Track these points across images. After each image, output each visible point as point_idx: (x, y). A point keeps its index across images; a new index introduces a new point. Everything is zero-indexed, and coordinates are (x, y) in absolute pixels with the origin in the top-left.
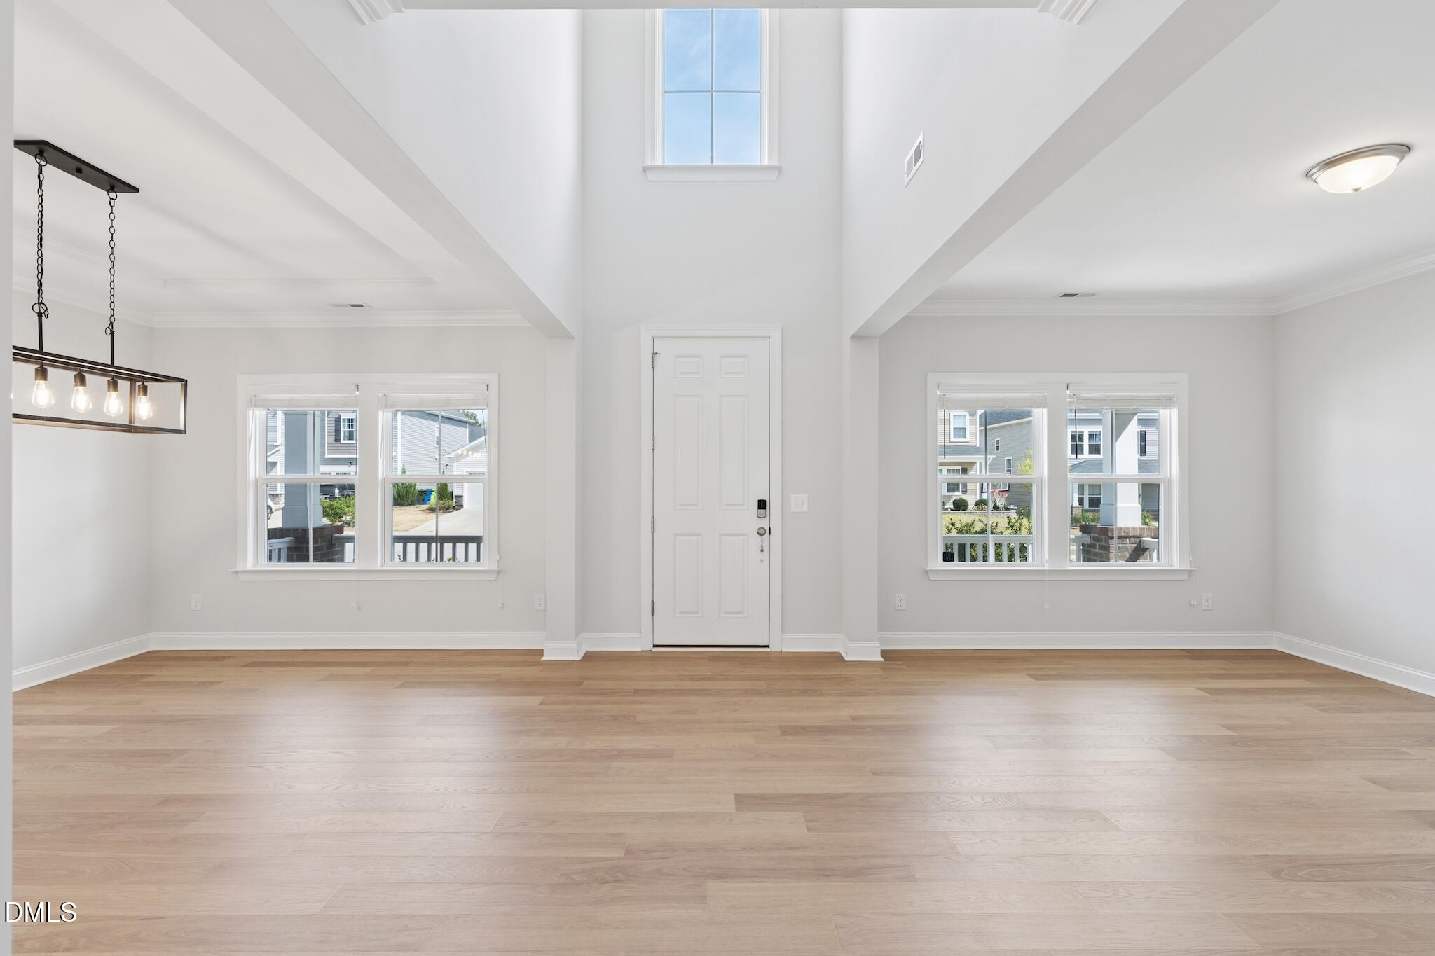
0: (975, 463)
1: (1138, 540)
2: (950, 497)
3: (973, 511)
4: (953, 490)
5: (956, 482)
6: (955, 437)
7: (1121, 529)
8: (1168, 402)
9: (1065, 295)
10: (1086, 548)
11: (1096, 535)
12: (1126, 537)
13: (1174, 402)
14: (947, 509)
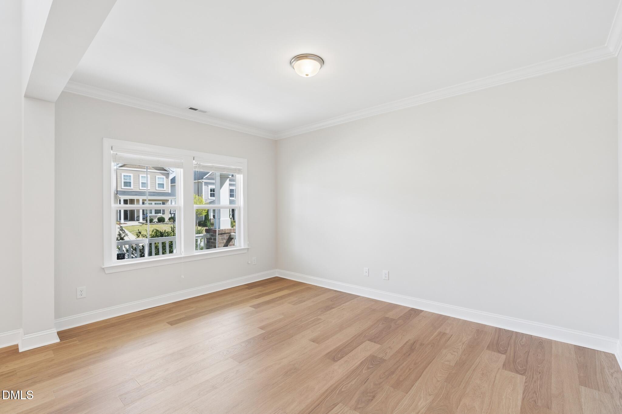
0: (169, 200)
1: (229, 235)
2: (156, 216)
3: (168, 222)
4: (158, 213)
5: (159, 209)
6: (158, 188)
7: (222, 230)
8: (239, 171)
9: (191, 108)
10: (208, 240)
11: (212, 234)
12: (224, 234)
13: (241, 171)
14: (154, 222)
